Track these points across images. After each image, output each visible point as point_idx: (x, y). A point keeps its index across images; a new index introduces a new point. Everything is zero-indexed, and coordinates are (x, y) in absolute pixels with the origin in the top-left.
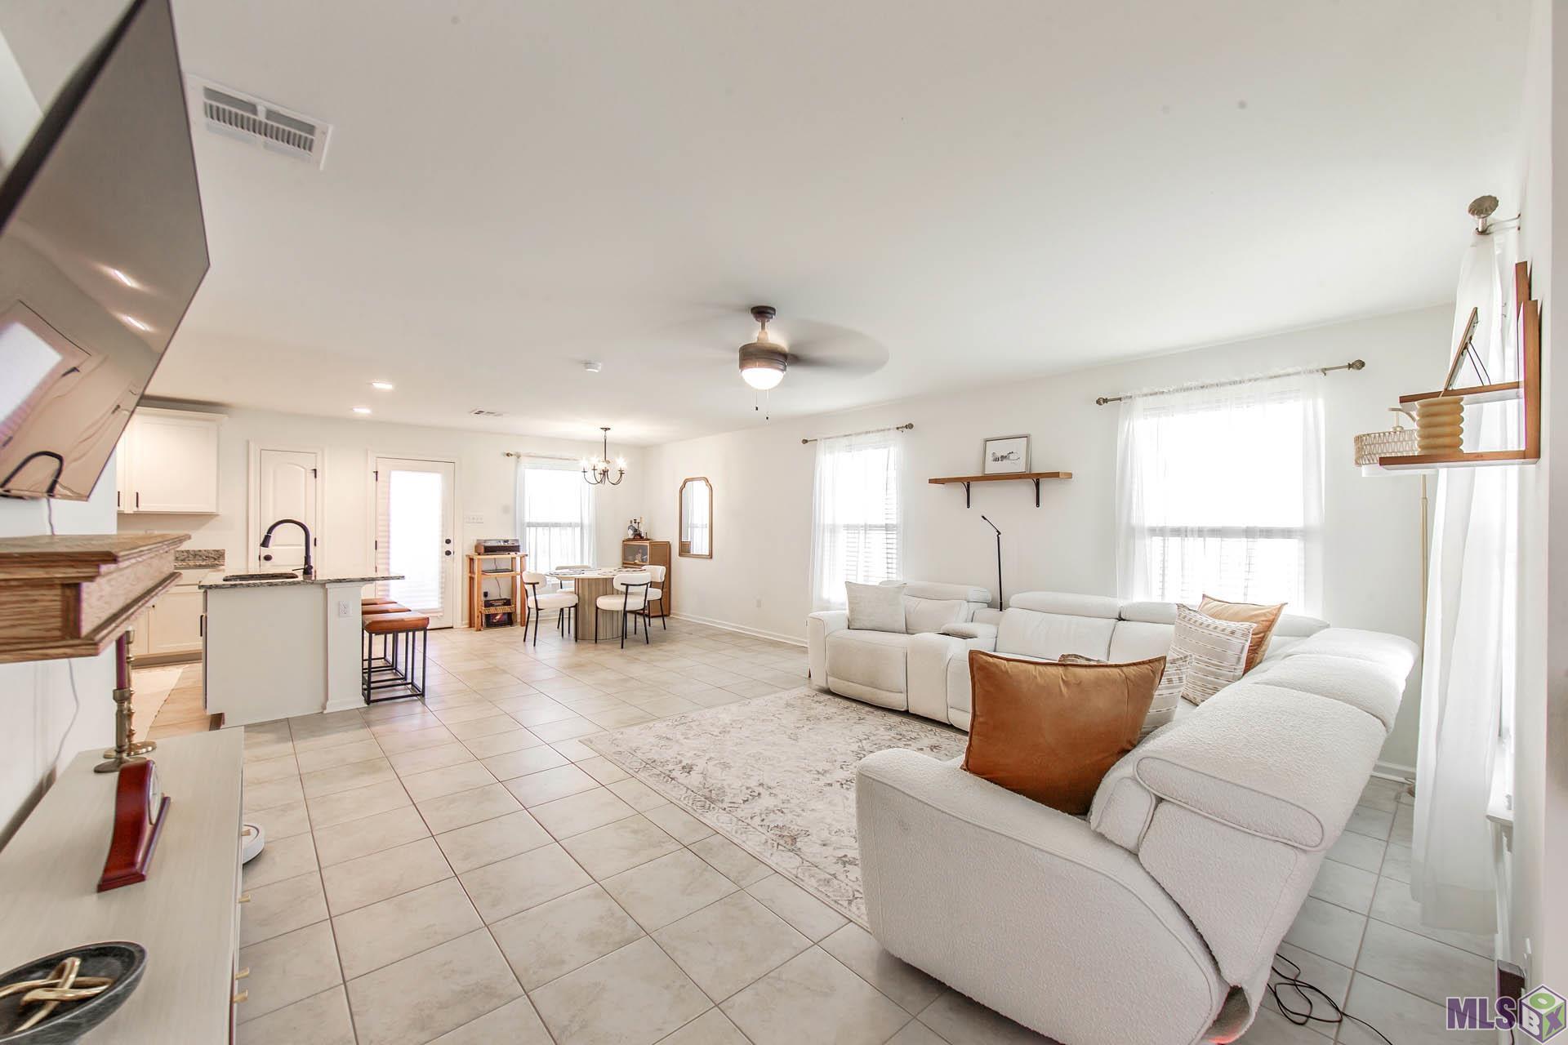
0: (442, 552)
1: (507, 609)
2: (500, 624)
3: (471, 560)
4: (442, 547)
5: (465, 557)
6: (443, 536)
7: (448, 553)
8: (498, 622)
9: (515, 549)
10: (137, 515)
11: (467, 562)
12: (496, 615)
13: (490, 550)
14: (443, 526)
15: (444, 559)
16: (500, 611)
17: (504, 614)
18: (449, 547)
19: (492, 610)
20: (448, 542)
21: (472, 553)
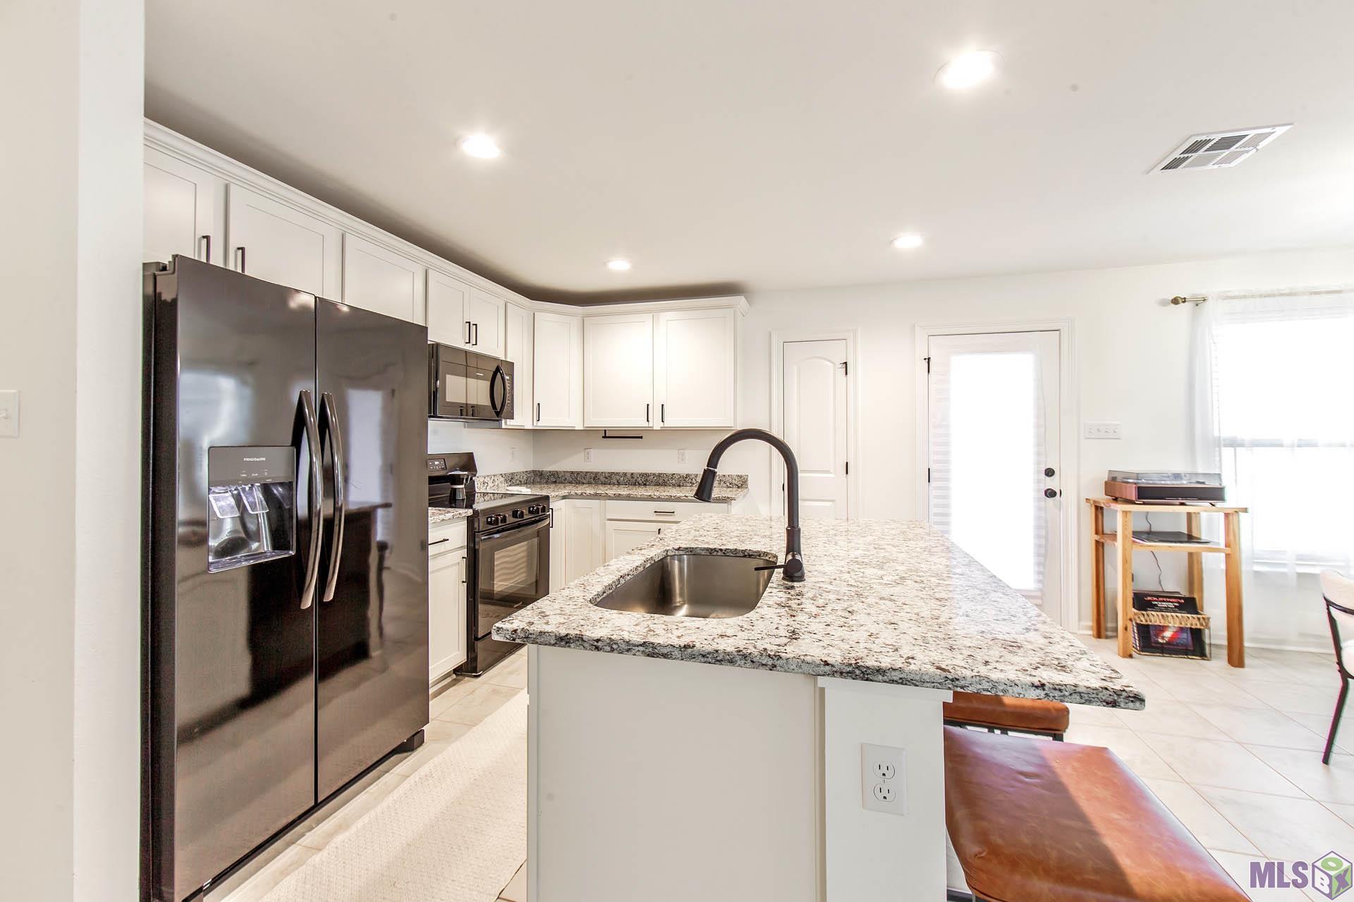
0: (1038, 491)
1: (1190, 621)
2: (1170, 649)
3: (1099, 509)
4: (1039, 482)
5: (1083, 502)
6: (1038, 463)
7: (1050, 494)
8: (1168, 643)
9: (1213, 495)
10: (663, 430)
11: (1089, 513)
12: (1162, 629)
13: (1149, 494)
14: (1038, 444)
15: (1043, 504)
16: (1172, 623)
17: (1182, 630)
18: (1052, 483)
19: (1154, 618)
20: (1050, 473)
21: (1100, 496)
